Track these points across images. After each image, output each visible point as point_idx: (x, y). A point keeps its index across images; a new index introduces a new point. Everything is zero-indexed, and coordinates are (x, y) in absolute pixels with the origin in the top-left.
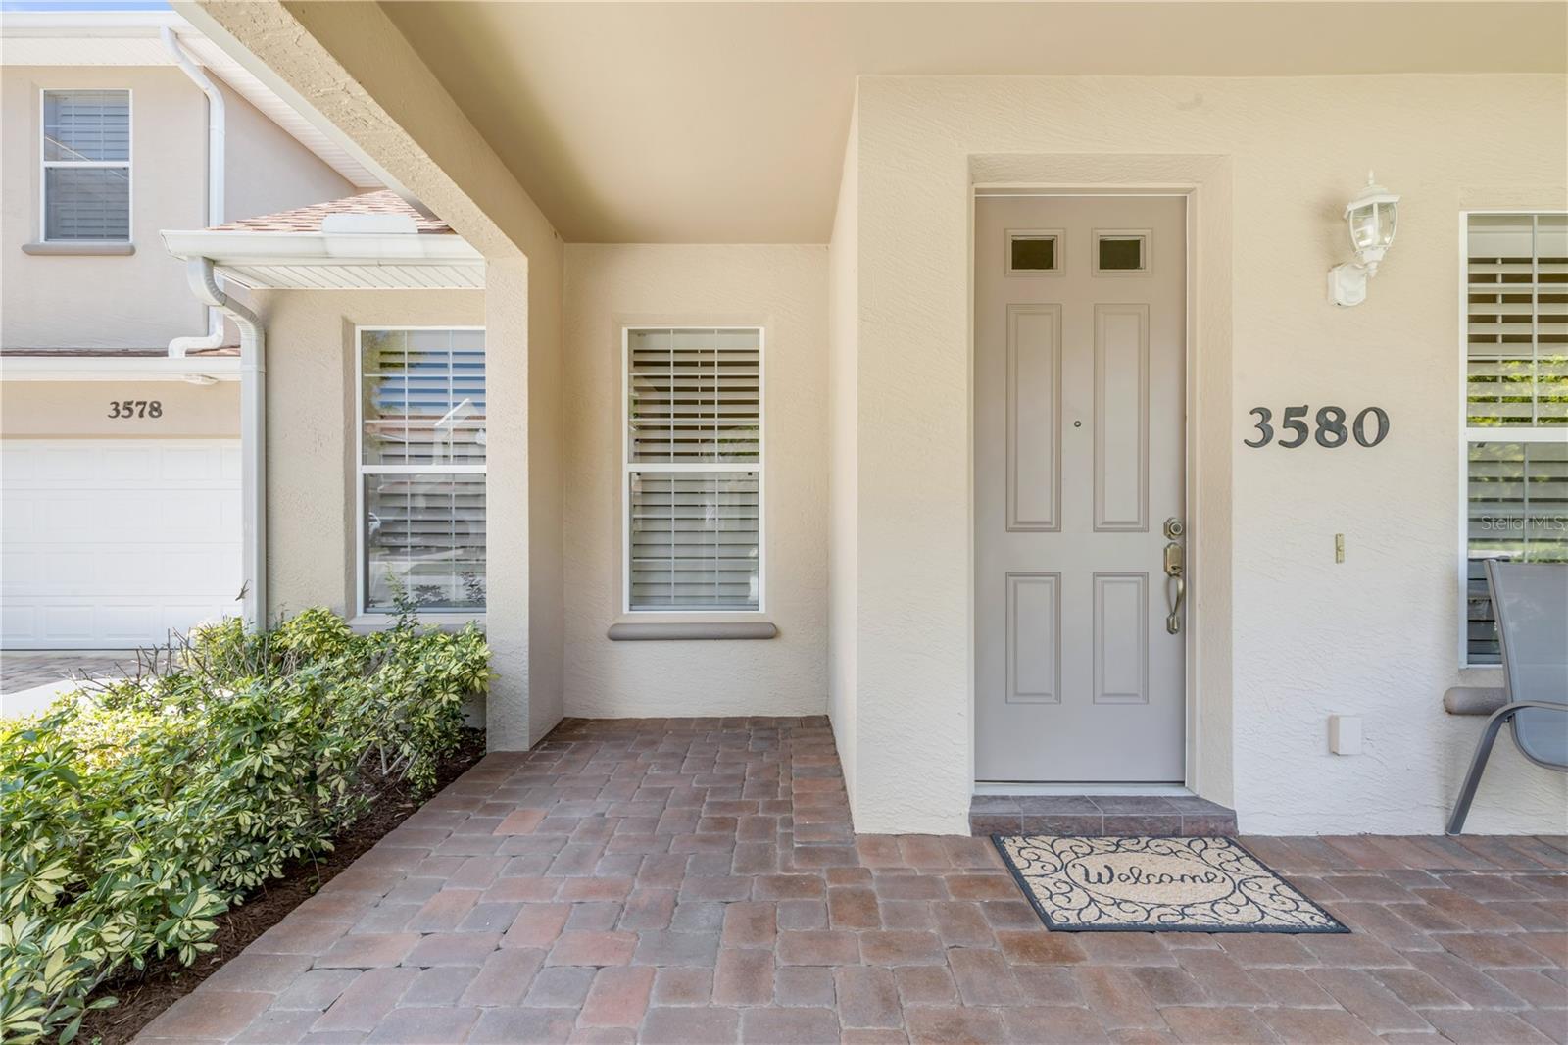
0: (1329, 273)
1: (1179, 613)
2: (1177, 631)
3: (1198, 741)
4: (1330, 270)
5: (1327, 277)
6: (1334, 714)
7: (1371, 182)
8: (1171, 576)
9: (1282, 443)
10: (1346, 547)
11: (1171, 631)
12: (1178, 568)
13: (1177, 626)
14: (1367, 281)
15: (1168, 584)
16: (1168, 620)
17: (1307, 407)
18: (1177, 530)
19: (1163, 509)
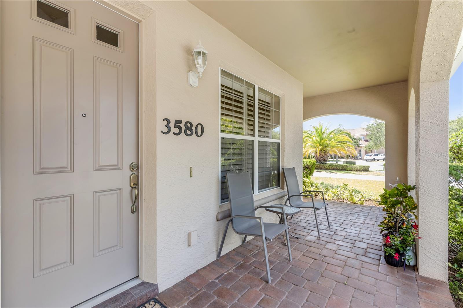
0: (188, 73)
1: (136, 204)
2: (135, 212)
3: (143, 257)
4: (188, 72)
5: (187, 74)
6: (190, 232)
7: (200, 44)
8: (132, 188)
9: (174, 133)
10: (193, 172)
11: (132, 212)
12: (136, 185)
13: (135, 209)
14: (199, 79)
15: (131, 191)
16: (131, 208)
17: (182, 120)
18: (136, 168)
19: (129, 159)
